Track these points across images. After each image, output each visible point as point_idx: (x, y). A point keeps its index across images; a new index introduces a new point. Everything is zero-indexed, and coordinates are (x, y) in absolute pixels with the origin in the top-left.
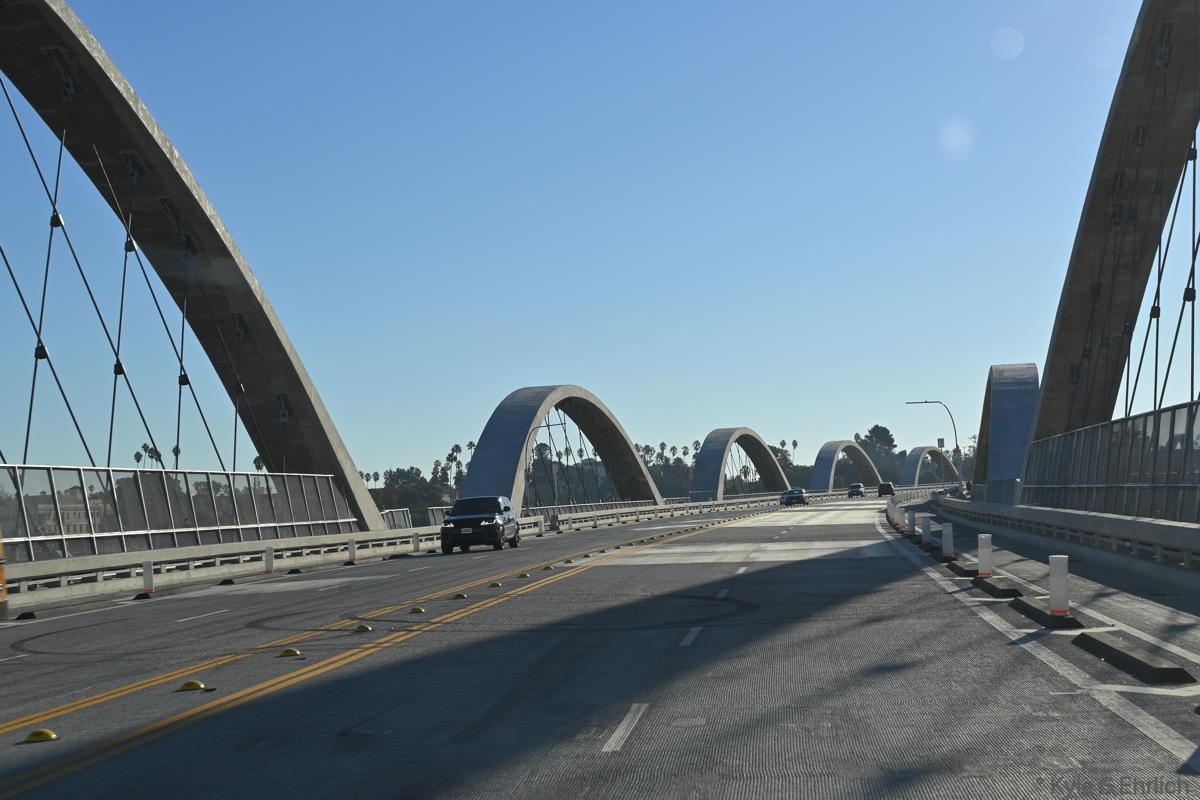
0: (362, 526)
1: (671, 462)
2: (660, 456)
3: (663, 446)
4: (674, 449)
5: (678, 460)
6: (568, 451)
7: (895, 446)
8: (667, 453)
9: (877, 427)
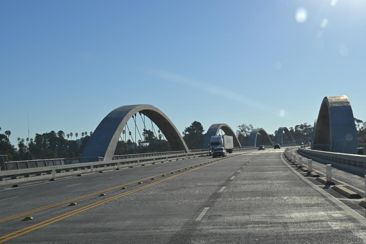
6: (71, 134)
7: (204, 131)
9: (195, 122)
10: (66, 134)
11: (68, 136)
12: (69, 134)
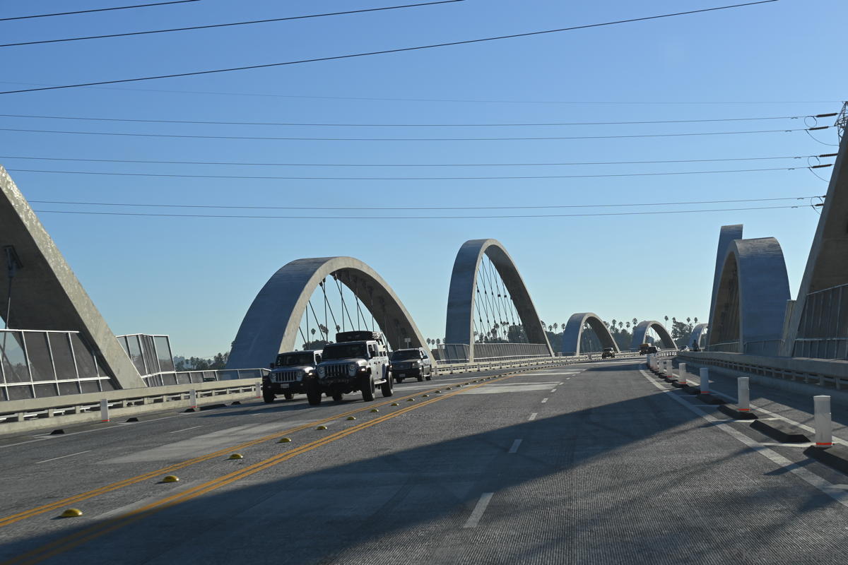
0: (551, 356)
1: (620, 331)
2: (613, 328)
3: (614, 322)
4: (621, 324)
5: (624, 331)
6: (556, 325)
8: (617, 326)
10: (547, 326)
11: (550, 327)
12: (552, 325)
